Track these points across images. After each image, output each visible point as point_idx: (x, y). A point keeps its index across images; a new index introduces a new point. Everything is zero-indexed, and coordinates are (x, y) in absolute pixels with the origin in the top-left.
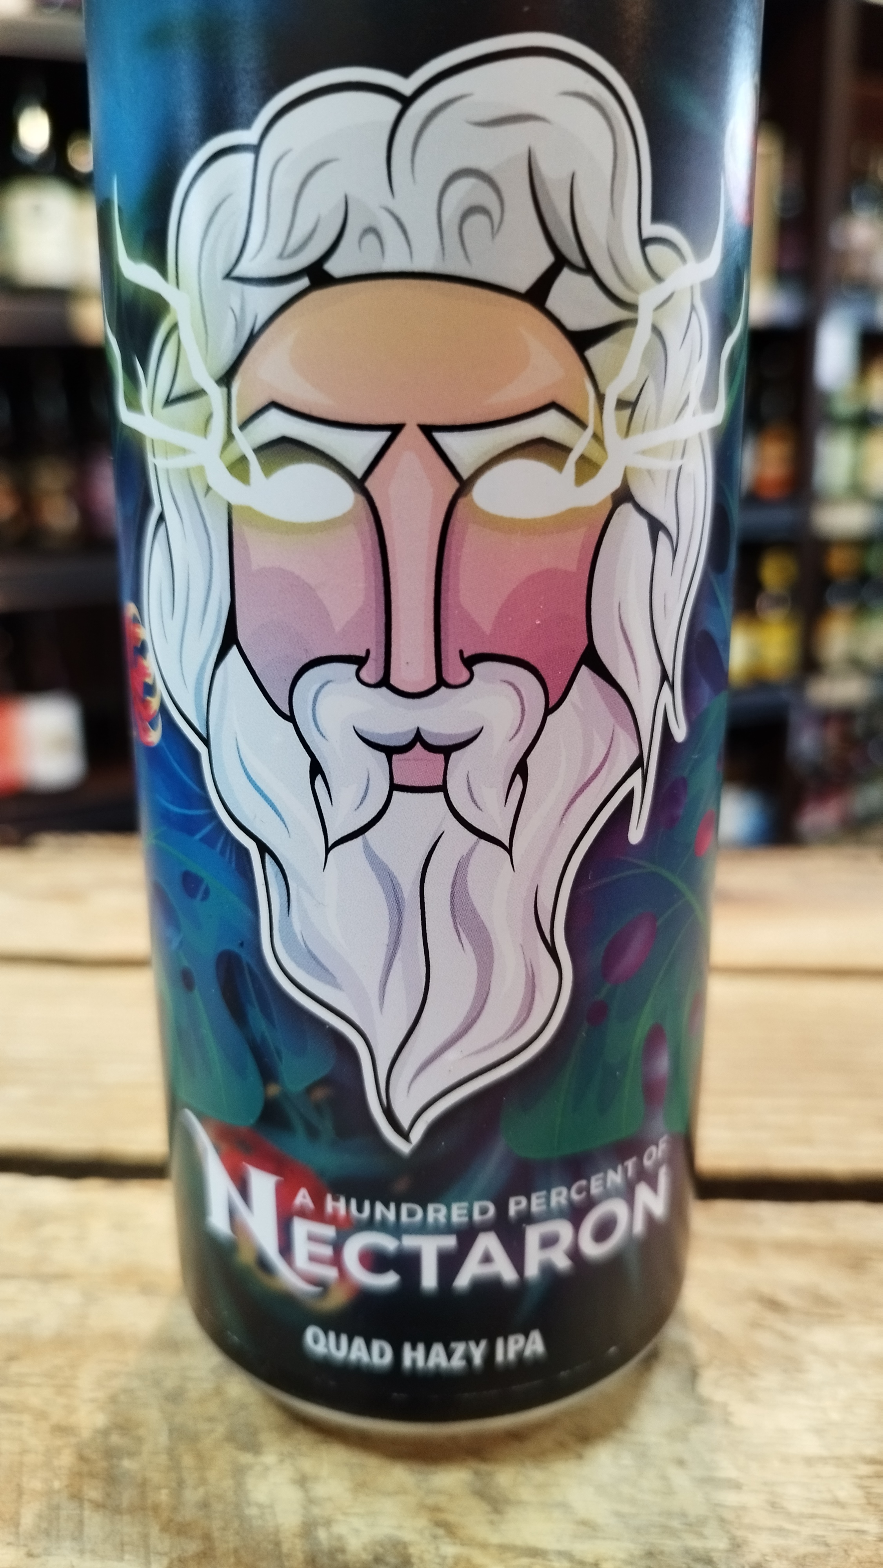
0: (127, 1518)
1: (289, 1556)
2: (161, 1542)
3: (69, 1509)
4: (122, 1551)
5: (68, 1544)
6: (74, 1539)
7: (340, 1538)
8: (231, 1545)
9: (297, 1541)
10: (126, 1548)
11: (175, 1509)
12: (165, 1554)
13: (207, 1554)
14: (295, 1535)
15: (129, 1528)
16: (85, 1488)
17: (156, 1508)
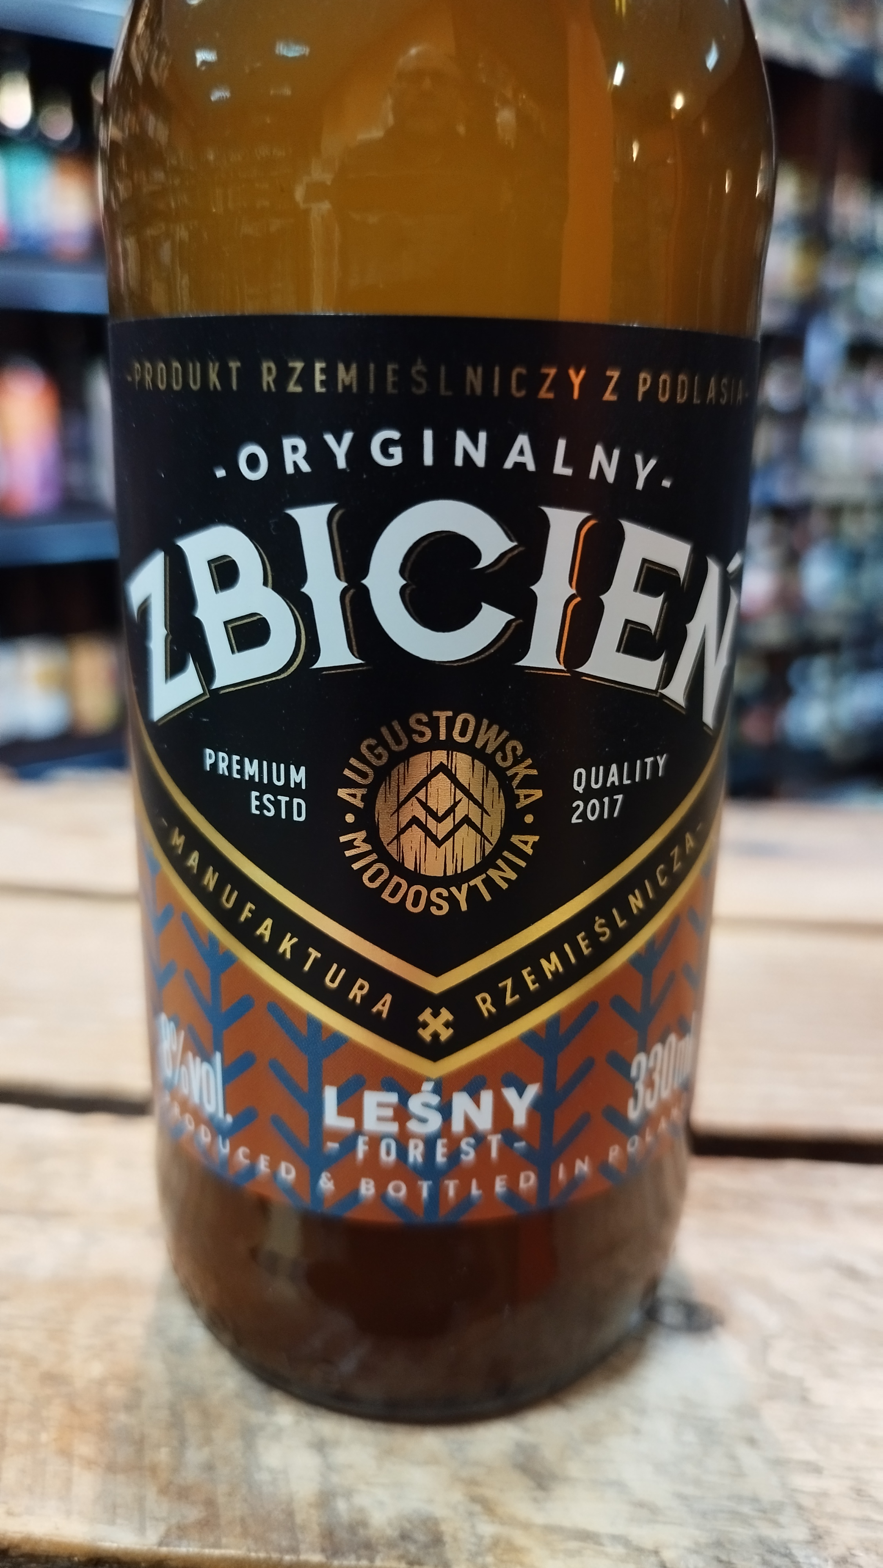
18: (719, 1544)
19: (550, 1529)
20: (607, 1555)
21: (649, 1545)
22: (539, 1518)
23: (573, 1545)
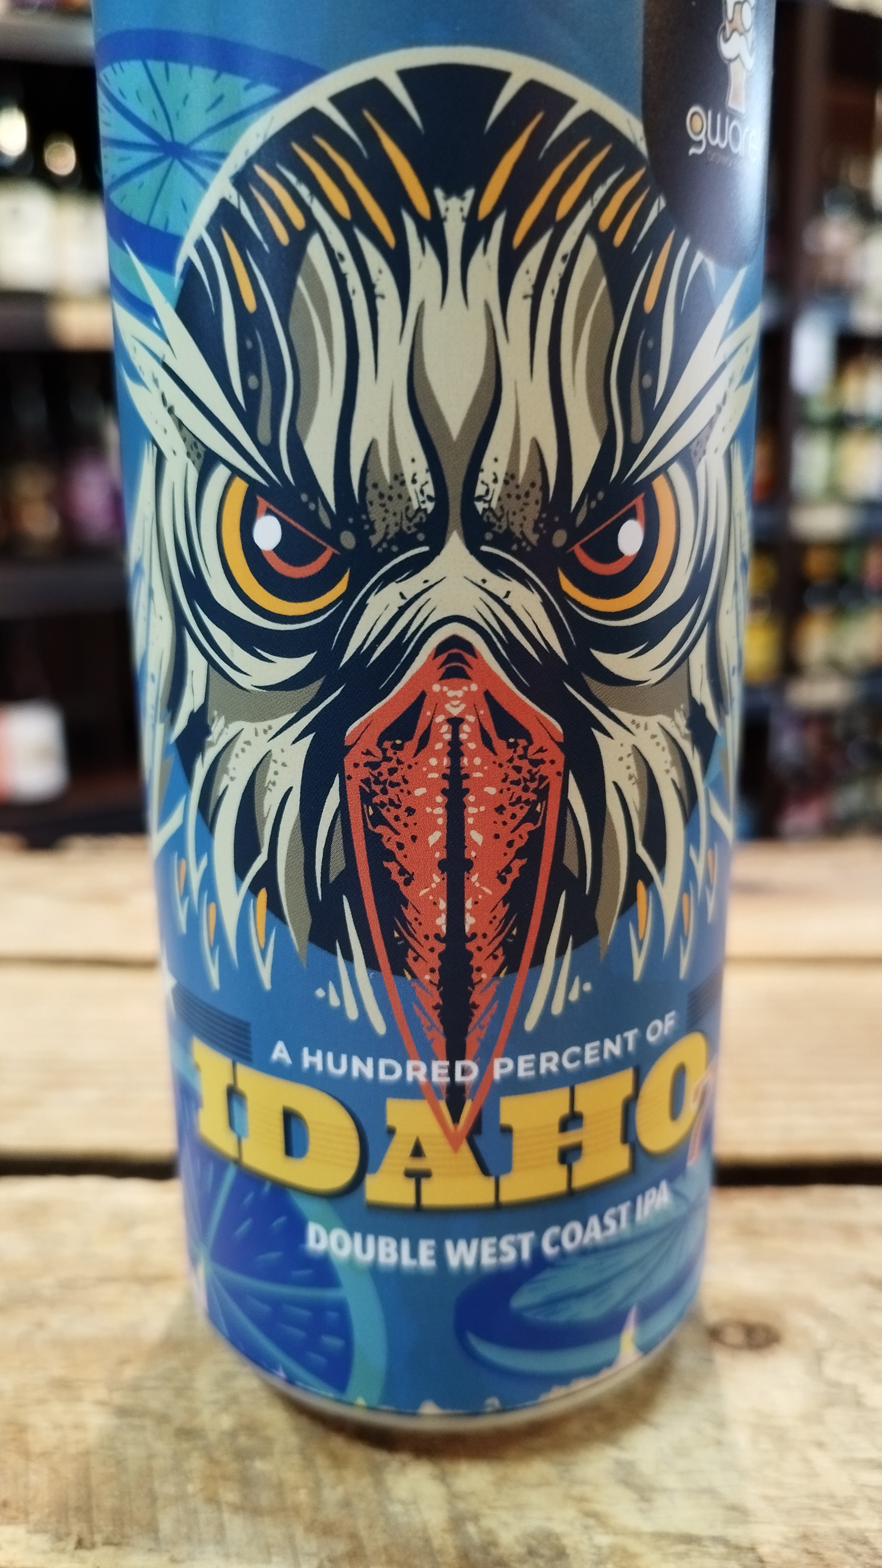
0: (268, 1520)
1: (441, 1552)
2: (309, 1544)
3: (206, 1514)
4: (269, 1553)
5: (211, 1548)
6: (218, 1543)
7: (490, 1532)
8: (381, 1543)
9: (447, 1536)
10: (272, 1550)
11: (317, 1508)
12: (315, 1555)
13: (356, 1554)
14: (444, 1531)
15: (272, 1530)
16: (221, 1491)
17: (297, 1510)
18: (805, 1537)
19: (660, 1536)
20: (710, 1555)
21: (745, 1542)
22: (647, 1527)
23: (681, 1548)
